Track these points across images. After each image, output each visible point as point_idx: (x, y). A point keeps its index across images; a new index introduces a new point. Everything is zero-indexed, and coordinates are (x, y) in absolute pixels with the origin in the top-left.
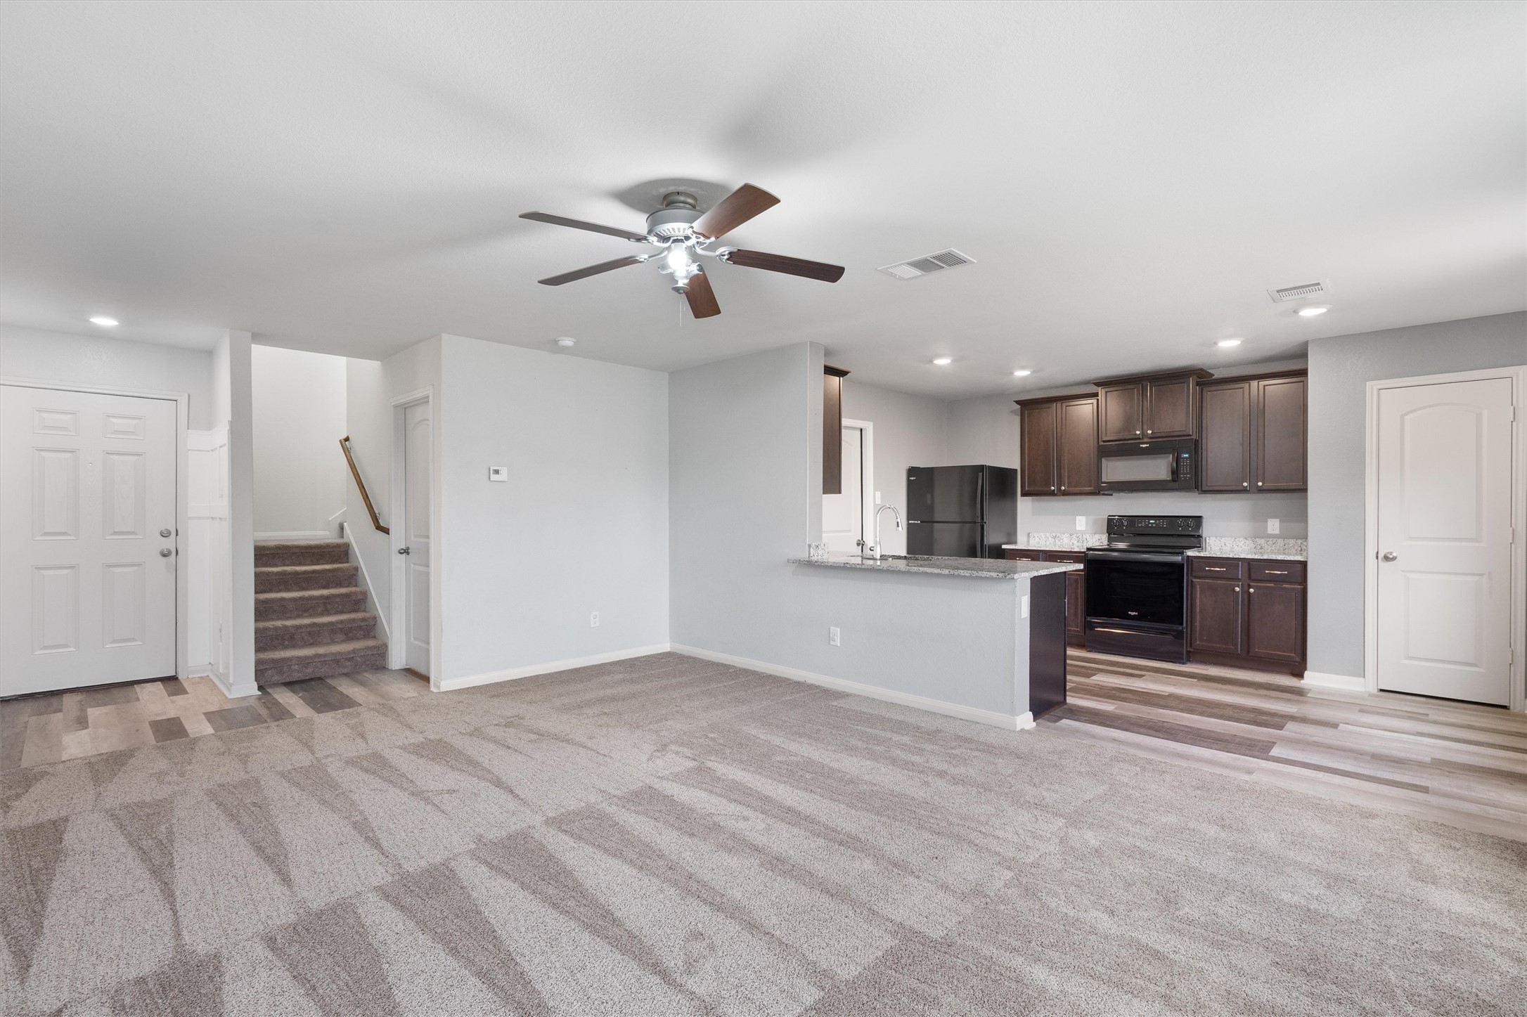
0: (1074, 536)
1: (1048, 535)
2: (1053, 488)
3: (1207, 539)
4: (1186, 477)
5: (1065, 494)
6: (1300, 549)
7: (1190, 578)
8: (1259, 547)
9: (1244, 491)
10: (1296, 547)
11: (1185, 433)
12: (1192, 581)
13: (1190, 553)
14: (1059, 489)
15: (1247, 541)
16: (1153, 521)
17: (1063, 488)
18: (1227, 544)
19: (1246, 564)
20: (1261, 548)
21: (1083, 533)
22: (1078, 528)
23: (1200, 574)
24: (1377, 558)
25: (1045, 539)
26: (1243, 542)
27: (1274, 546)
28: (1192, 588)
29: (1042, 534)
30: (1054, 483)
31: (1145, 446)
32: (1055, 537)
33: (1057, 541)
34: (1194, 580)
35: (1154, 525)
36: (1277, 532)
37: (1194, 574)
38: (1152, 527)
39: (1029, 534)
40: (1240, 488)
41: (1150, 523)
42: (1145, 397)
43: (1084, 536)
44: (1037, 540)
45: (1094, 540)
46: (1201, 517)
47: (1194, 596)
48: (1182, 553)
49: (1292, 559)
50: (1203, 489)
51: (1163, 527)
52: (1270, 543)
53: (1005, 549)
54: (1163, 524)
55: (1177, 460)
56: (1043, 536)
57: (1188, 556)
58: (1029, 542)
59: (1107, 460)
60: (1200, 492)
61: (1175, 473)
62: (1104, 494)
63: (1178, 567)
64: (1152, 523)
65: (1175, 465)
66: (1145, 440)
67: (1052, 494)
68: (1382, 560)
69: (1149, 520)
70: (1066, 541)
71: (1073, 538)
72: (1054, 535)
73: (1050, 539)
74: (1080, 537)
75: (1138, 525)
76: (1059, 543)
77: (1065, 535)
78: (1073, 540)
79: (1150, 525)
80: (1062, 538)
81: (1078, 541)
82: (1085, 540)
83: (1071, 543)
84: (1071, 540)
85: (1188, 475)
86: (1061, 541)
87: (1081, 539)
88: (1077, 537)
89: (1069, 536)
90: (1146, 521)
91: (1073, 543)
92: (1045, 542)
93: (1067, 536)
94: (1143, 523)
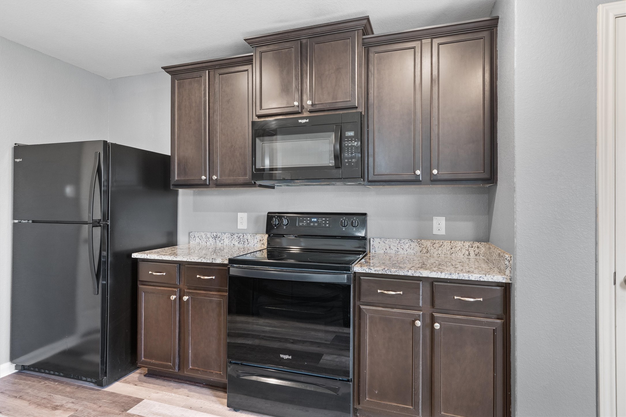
0: (235, 236)
1: (209, 235)
2: (203, 177)
3: (372, 240)
4: (351, 162)
5: (219, 185)
6: (467, 253)
7: (357, 303)
8: (425, 251)
9: (415, 181)
10: (464, 251)
11: (349, 104)
12: (360, 309)
13: (357, 268)
14: (210, 179)
15: (412, 244)
16: (315, 220)
17: (215, 177)
18: (392, 247)
19: (428, 286)
20: (427, 252)
21: (244, 232)
22: (240, 227)
23: (370, 299)
24: (615, 284)
25: (205, 240)
26: (408, 245)
27: (440, 249)
28: (360, 318)
29: (203, 234)
30: (205, 171)
31: (304, 121)
32: (215, 238)
33: (218, 241)
34: (362, 307)
35: (316, 224)
36: (443, 232)
37: (363, 299)
38: (313, 227)
39: (189, 233)
40: (413, 178)
41: (311, 222)
42: (304, 59)
43: (245, 237)
44: (198, 240)
45: (256, 241)
46: (365, 214)
47: (362, 330)
48: (348, 269)
49: (490, 280)
50: (370, 179)
51: (326, 227)
52: (437, 245)
53: (136, 260)
54: (326, 223)
55: (341, 139)
56: (204, 236)
57: (355, 273)
58: (189, 243)
59: (263, 141)
60: (366, 183)
61: (338, 157)
62: (260, 186)
63: (345, 289)
64: (314, 222)
65: (338, 147)
66: (306, 114)
67: (203, 185)
68: (621, 285)
69: (311, 218)
70: (227, 242)
71: (234, 239)
72: (215, 235)
73: (211, 239)
74: (241, 237)
75: (299, 224)
76: (220, 244)
77: (225, 235)
78: (234, 240)
79: (312, 224)
80: (222, 239)
81: (239, 241)
82: (247, 241)
83: (232, 245)
84: (232, 241)
85: (354, 160)
86: (222, 242)
87: (242, 240)
88: (238, 238)
89: (230, 236)
90: (307, 219)
91: (234, 244)
92: (205, 244)
93: (228, 236)
94: (305, 222)
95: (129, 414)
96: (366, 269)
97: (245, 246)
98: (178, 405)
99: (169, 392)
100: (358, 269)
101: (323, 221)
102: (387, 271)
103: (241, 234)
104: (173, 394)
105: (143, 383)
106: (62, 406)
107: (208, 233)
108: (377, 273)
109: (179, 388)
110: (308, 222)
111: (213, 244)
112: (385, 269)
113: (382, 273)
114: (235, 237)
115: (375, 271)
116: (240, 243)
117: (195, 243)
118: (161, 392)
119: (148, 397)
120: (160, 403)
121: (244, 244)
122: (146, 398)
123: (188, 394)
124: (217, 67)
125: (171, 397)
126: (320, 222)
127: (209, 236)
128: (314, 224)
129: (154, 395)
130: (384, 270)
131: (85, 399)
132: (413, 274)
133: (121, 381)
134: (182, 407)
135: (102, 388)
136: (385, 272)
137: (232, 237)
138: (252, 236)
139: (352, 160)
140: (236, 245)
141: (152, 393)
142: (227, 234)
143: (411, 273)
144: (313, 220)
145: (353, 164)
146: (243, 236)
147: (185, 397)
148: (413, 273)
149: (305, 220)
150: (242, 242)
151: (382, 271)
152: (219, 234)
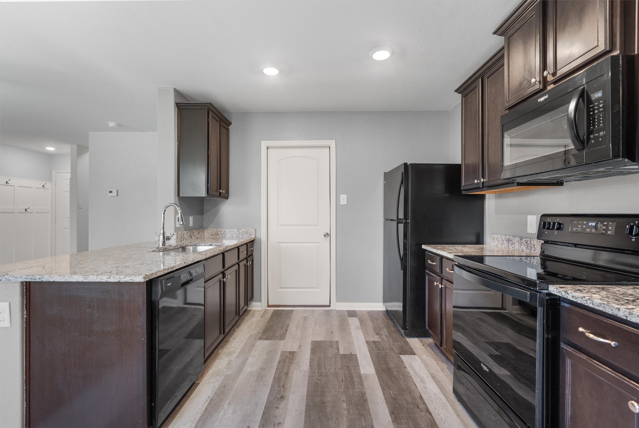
2: (476, 181)
4: (598, 137)
16: (594, 224)
25: (501, 242)
30: (479, 174)
31: (543, 99)
32: (508, 241)
33: (510, 245)
34: (562, 345)
35: (594, 230)
38: (590, 234)
39: (491, 235)
41: (588, 227)
44: (496, 242)
51: (606, 235)
54: (607, 230)
56: (500, 239)
64: (591, 227)
66: (549, 88)
67: (478, 188)
69: (588, 222)
70: (517, 246)
71: (523, 243)
72: (508, 238)
73: (505, 242)
74: (529, 242)
75: (573, 229)
76: (512, 248)
77: (516, 239)
78: (522, 245)
79: (588, 230)
80: (513, 242)
81: (526, 247)
82: (533, 246)
83: (521, 250)
84: (521, 246)
85: (601, 133)
86: (513, 246)
87: (529, 245)
88: (526, 243)
89: (519, 240)
90: (583, 222)
91: (522, 249)
92: (501, 246)
93: (518, 239)
94: (580, 226)
95: (400, 357)
96: (562, 292)
97: (532, 252)
98: (429, 371)
99: (434, 360)
100: (553, 289)
101: (605, 225)
102: (588, 301)
103: (529, 238)
104: (435, 363)
105: (428, 347)
106: (381, 335)
107: (503, 236)
108: (575, 300)
109: (443, 362)
110: (584, 226)
111: (506, 247)
112: (586, 297)
113: (582, 303)
114: (524, 241)
115: (573, 297)
116: (528, 248)
117: (495, 245)
118: (431, 357)
119: (420, 355)
120: (421, 362)
121: (531, 250)
122: (418, 355)
123: (444, 369)
124: (487, 72)
125: (431, 364)
126: (599, 227)
127: (503, 238)
128: (591, 230)
129: (425, 357)
130: (583, 298)
131: (393, 337)
132: (627, 317)
133: (420, 339)
134: (429, 373)
135: (406, 337)
136: (585, 302)
137: (521, 241)
138: (538, 242)
139: (599, 135)
140: (524, 251)
141: (425, 355)
142: (517, 237)
143: (623, 314)
144: (590, 224)
145: (600, 139)
146: (530, 241)
147: (439, 369)
148: (627, 315)
149: (580, 224)
150: (530, 248)
151: (581, 299)
152: (511, 238)
